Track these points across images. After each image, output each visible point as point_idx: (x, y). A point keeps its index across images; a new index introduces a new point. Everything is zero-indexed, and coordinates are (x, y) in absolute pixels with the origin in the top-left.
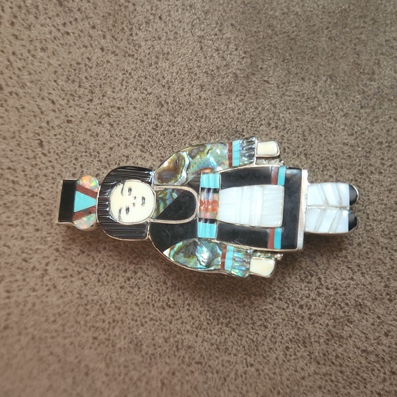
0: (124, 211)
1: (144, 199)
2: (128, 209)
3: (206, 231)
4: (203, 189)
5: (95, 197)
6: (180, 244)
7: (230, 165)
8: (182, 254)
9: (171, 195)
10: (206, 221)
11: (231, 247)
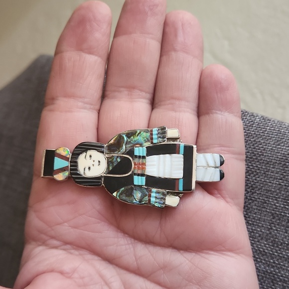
0: (87, 169)
1: (99, 162)
2: (89, 168)
3: (139, 181)
4: (136, 156)
5: (68, 161)
6: (123, 189)
7: (152, 143)
8: (124, 195)
9: (116, 160)
10: (138, 175)
11: (154, 190)
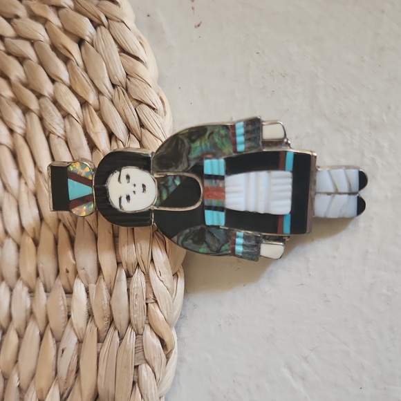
1: (144, 186)
2: (128, 198)
3: (214, 218)
6: (188, 231)
7: (235, 151)
8: (190, 241)
9: (174, 182)
11: (241, 233)
